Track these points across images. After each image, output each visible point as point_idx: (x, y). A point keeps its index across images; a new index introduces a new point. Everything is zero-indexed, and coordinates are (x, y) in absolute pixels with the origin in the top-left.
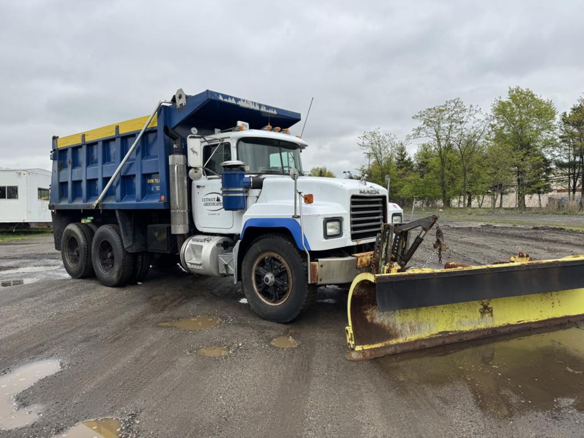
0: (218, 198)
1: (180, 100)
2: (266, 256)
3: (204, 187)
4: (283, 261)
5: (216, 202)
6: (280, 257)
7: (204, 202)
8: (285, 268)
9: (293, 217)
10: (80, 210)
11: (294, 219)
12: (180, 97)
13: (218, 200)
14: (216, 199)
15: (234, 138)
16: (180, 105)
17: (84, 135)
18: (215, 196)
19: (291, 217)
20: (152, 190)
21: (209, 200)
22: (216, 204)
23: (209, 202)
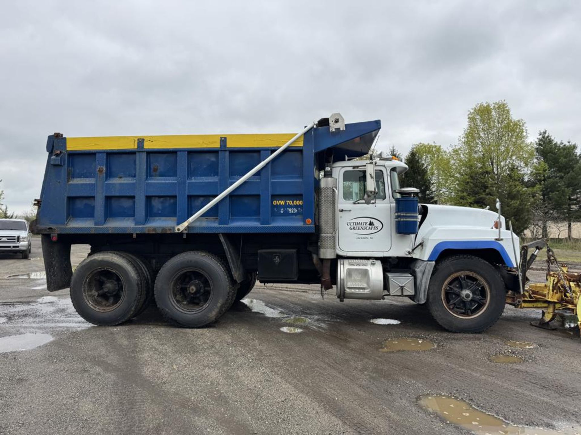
0: (370, 222)
1: (336, 124)
2: (462, 274)
3: (350, 211)
4: (479, 277)
5: (369, 226)
6: (475, 276)
7: (350, 226)
8: (483, 284)
9: (496, 239)
10: (132, 234)
11: (497, 241)
12: (337, 121)
13: (371, 224)
14: (368, 223)
15: (389, 166)
16: (335, 129)
17: (143, 140)
18: (368, 220)
19: (494, 240)
20: (282, 212)
21: (358, 224)
22: (367, 228)
23: (358, 226)
